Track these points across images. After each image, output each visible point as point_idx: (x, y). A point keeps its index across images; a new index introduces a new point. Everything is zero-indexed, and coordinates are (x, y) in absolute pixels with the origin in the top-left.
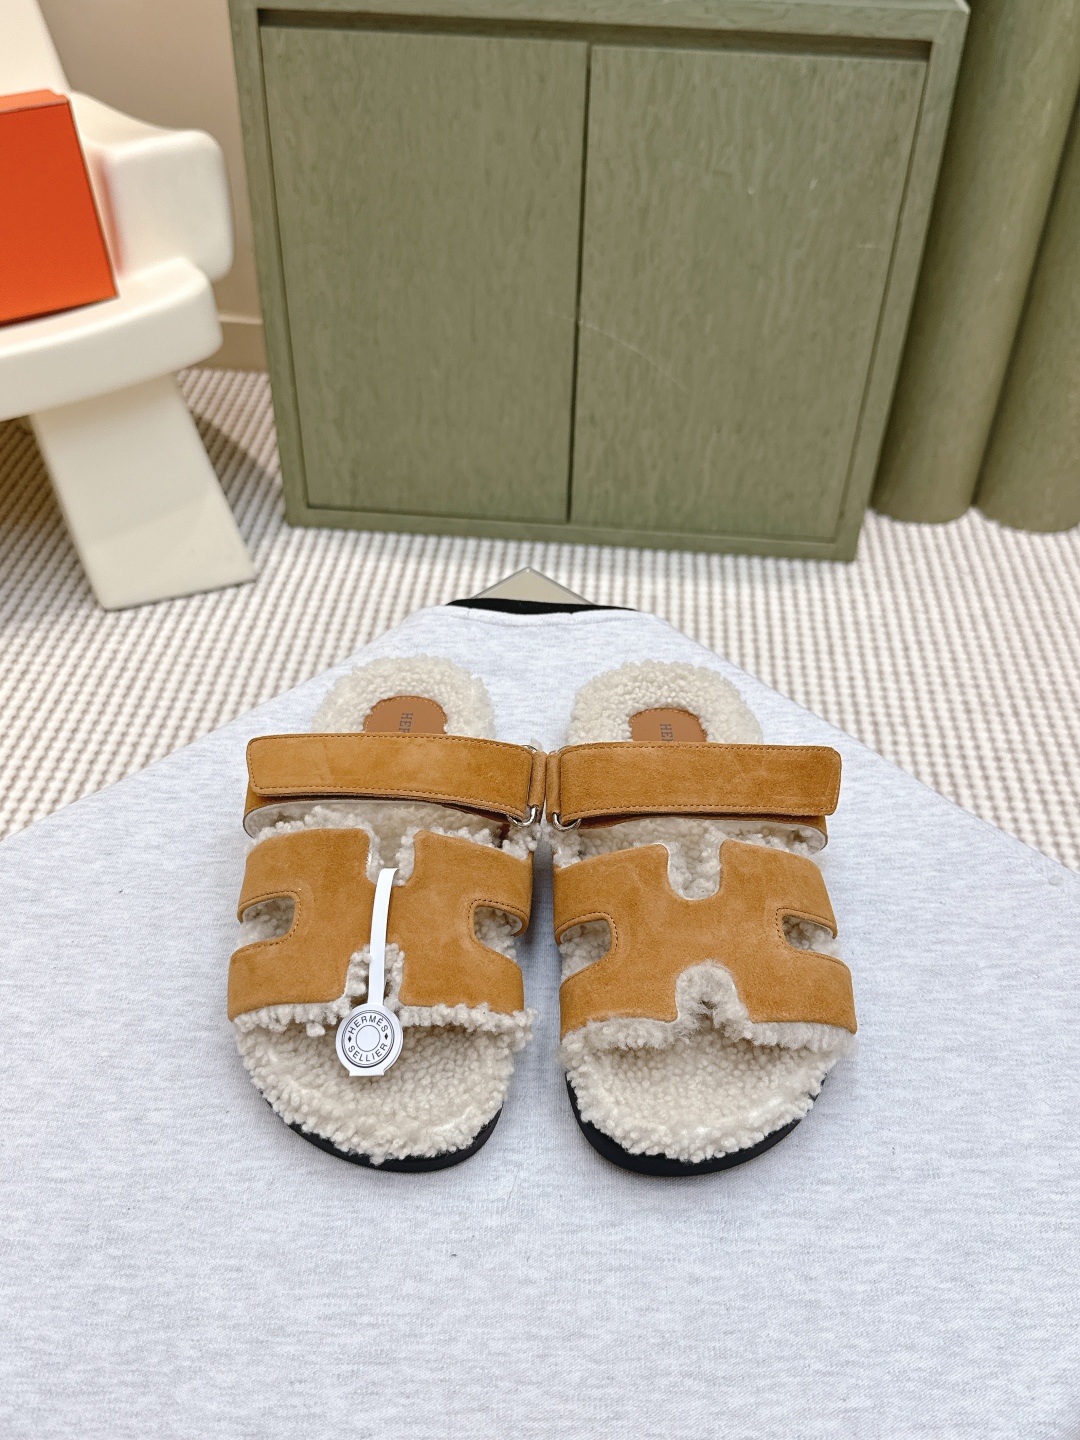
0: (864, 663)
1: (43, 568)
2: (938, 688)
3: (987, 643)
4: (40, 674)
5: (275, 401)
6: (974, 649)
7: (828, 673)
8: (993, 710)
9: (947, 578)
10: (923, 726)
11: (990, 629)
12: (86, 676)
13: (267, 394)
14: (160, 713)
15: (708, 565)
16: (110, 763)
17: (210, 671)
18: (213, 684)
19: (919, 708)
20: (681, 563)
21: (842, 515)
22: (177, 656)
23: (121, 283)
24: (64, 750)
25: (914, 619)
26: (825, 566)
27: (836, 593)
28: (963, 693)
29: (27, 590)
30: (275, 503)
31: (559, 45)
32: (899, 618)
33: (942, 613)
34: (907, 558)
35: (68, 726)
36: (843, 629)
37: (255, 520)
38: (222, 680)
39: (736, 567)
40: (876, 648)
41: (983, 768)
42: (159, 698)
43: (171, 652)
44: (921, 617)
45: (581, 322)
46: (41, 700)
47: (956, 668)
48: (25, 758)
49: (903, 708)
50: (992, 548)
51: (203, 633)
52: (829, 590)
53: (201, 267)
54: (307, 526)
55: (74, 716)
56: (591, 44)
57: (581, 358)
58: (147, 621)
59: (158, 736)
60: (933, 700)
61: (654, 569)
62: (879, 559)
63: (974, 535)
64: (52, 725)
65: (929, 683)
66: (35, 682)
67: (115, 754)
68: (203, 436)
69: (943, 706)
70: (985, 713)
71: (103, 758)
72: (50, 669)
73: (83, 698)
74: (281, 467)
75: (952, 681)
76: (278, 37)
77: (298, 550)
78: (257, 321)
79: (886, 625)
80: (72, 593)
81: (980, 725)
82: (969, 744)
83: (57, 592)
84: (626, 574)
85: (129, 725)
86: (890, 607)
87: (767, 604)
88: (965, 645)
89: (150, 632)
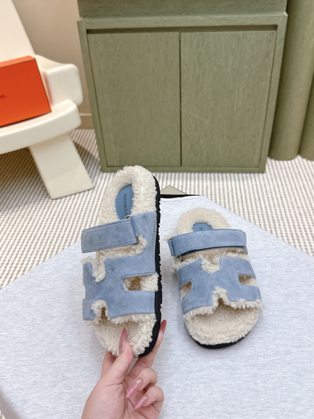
0: (269, 202)
1: (34, 188)
2: (291, 208)
3: (305, 195)
4: (35, 218)
5: (97, 137)
6: (301, 196)
7: (259, 206)
8: (308, 214)
9: (292, 176)
10: (288, 220)
11: (306, 190)
12: (48, 218)
13: (95, 135)
14: (69, 228)
15: (222, 176)
16: (56, 243)
17: (82, 215)
18: (83, 219)
19: (286, 215)
20: (214, 176)
21: (260, 160)
22: (73, 211)
23: (52, 108)
24: (43, 240)
25: (283, 189)
26: (256, 175)
27: (260, 182)
28: (299, 210)
29: (30, 195)
30: (98, 166)
31: (171, 34)
32: (279, 189)
33: (291, 186)
34: (280, 171)
35: (44, 233)
36: (262, 193)
37: (93, 171)
38: (86, 217)
39: (230, 176)
40: (272, 198)
41: (306, 231)
42: (68, 223)
43: (71, 210)
44: (285, 188)
45: (182, 110)
46: (36, 226)
47: (296, 202)
48: (32, 243)
49: (281, 215)
50: (305, 167)
51: (80, 204)
52: (258, 182)
53: (74, 102)
54: (107, 172)
55: (45, 230)
56: (180, 32)
57: (182, 120)
58: (64, 202)
59: (69, 234)
60: (290, 212)
61: (206, 178)
62: (272, 172)
63: (299, 163)
64: (39, 233)
65: (289, 207)
66: (34, 221)
67: (57, 240)
68: (77, 148)
69: (293, 214)
70: (305, 215)
71: (54, 241)
72: (38, 217)
73: (47, 225)
74: (99, 156)
75: (295, 206)
76: (92, 37)
77: (105, 179)
78: (90, 115)
79: (275, 191)
80: (43, 195)
81: (304, 219)
82: (301, 224)
83: (39, 195)
84: (198, 180)
85: (61, 232)
86: (276, 185)
87: (240, 186)
88: (299, 196)
89: (65, 205)
